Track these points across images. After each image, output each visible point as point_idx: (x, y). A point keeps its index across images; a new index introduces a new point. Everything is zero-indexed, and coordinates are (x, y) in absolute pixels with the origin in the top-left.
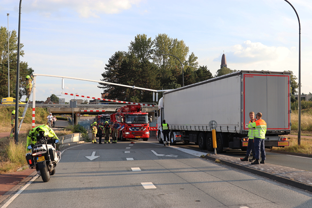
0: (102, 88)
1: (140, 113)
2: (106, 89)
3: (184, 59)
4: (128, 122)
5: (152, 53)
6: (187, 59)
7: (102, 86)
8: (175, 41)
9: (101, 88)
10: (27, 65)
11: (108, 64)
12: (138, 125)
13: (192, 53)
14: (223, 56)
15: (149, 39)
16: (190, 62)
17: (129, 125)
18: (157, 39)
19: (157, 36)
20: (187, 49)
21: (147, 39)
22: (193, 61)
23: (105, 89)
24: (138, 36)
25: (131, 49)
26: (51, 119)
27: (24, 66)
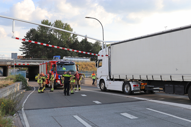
0: (22, 51)
3: (70, 36)
5: (51, 31)
6: (72, 35)
7: (22, 50)
8: (66, 24)
11: (26, 36)
15: (50, 23)
16: (73, 38)
18: (55, 23)
19: (55, 21)
20: (72, 30)
21: (49, 22)
22: (75, 37)
23: (24, 52)
24: (43, 21)
25: (38, 29)
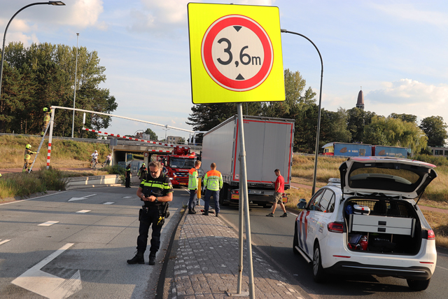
0: (192, 124)
1: (187, 157)
2: (196, 126)
3: (299, 95)
4: (173, 166)
6: (303, 94)
7: (192, 122)
9: (190, 124)
10: (108, 93)
12: (183, 170)
13: (310, 88)
14: (361, 93)
16: (306, 99)
17: (174, 169)
20: (303, 83)
22: (310, 98)
26: (96, 157)
27: (105, 94)
